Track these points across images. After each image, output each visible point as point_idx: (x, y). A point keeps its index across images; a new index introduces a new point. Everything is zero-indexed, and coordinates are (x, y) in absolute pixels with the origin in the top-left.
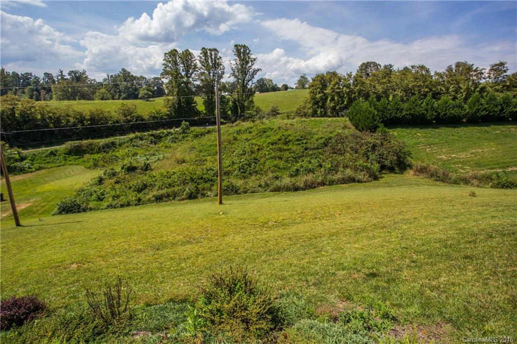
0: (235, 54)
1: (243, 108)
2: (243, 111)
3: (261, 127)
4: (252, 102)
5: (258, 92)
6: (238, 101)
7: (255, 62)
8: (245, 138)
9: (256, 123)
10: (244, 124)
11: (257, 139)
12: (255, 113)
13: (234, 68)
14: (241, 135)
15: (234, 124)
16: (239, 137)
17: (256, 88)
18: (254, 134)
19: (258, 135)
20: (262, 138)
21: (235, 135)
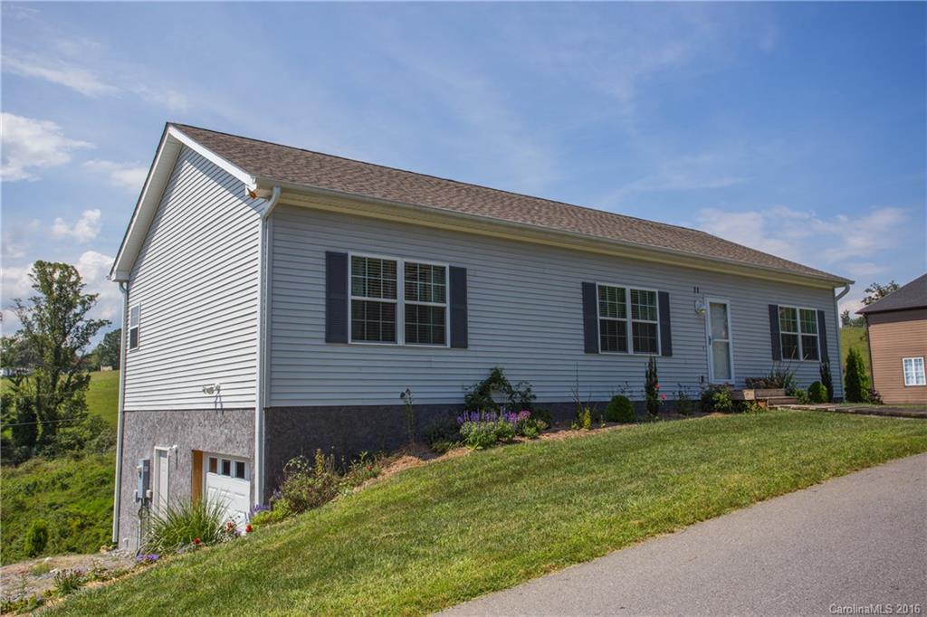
0: (35, 286)
1: (53, 421)
2: (50, 429)
3: (94, 472)
4: (80, 403)
5: (110, 368)
6: (38, 404)
7: (92, 304)
8: (48, 502)
9: (86, 460)
10: (50, 464)
11: (83, 501)
12: (87, 434)
13: (30, 319)
14: (39, 495)
15: (20, 469)
16: (30, 502)
17: (101, 357)
18: (74, 489)
19: (85, 493)
20: (95, 498)
21: (20, 497)
